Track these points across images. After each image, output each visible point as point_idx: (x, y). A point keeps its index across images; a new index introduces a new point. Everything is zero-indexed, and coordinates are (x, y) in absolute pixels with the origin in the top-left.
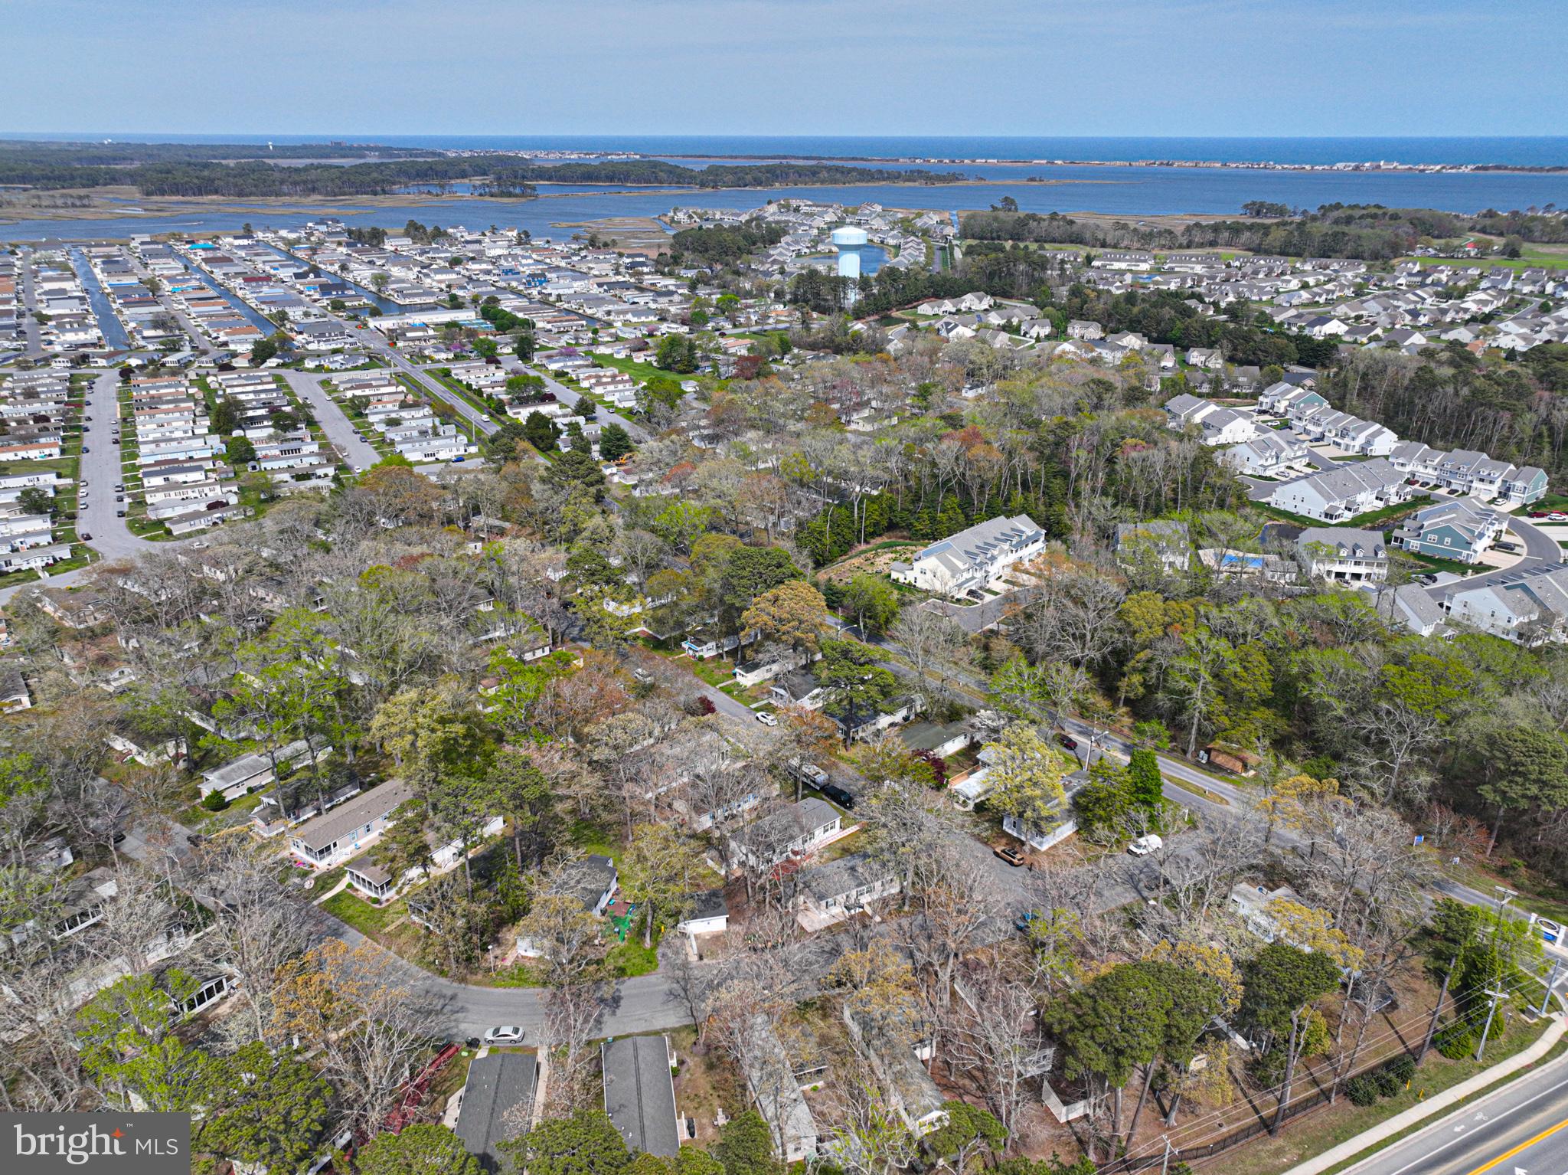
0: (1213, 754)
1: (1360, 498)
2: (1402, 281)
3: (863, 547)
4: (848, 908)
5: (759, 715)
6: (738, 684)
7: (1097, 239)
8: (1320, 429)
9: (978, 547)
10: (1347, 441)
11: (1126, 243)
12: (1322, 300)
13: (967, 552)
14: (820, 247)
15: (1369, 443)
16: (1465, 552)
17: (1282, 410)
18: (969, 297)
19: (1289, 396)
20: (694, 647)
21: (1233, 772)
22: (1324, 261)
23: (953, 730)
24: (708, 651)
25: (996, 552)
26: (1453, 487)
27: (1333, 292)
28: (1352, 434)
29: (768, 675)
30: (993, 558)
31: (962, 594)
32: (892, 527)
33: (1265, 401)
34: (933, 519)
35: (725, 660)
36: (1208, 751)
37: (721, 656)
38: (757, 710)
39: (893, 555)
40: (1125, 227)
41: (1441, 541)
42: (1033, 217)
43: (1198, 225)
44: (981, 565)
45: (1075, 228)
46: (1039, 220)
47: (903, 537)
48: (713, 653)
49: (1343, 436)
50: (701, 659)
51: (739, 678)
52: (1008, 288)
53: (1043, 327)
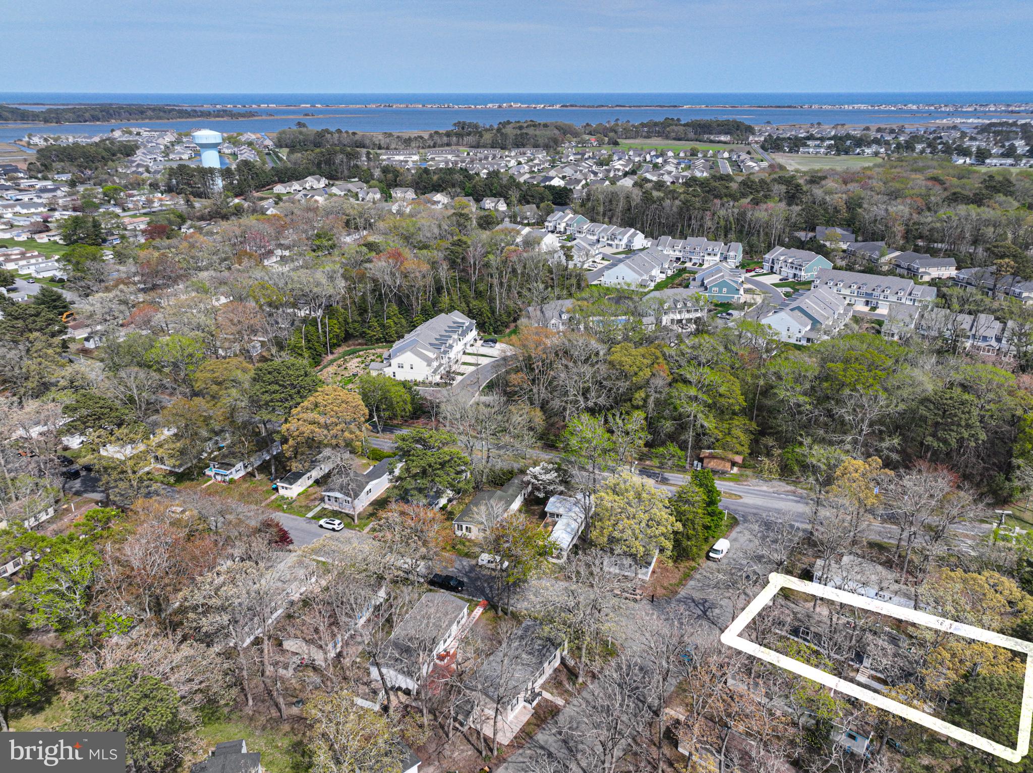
0: (706, 461)
1: (654, 273)
2: (572, 158)
3: (330, 357)
4: (530, 702)
5: (322, 522)
6: (283, 498)
7: (375, 145)
8: (596, 237)
9: (436, 339)
10: (616, 242)
11: (393, 146)
12: (536, 170)
13: (431, 344)
14: (171, 156)
15: (630, 241)
16: (736, 296)
17: (562, 230)
18: (309, 178)
19: (565, 220)
20: (222, 471)
21: (724, 473)
22: (522, 150)
23: (510, 492)
24: (237, 472)
25: (450, 342)
26: (693, 261)
27: (540, 165)
28: (619, 237)
29: (311, 482)
30: (451, 347)
31: (437, 379)
32: (348, 337)
33: (550, 225)
34: (383, 326)
35: (259, 477)
36: (701, 460)
37: (251, 475)
38: (314, 518)
39: (359, 359)
40: (390, 135)
41: (720, 291)
42: (327, 131)
43: (436, 133)
44: (445, 352)
45: (357, 137)
46: (331, 133)
47: (360, 344)
48: (242, 473)
49: (613, 240)
50: (232, 481)
51: (282, 492)
52: (334, 173)
53: (375, 193)
